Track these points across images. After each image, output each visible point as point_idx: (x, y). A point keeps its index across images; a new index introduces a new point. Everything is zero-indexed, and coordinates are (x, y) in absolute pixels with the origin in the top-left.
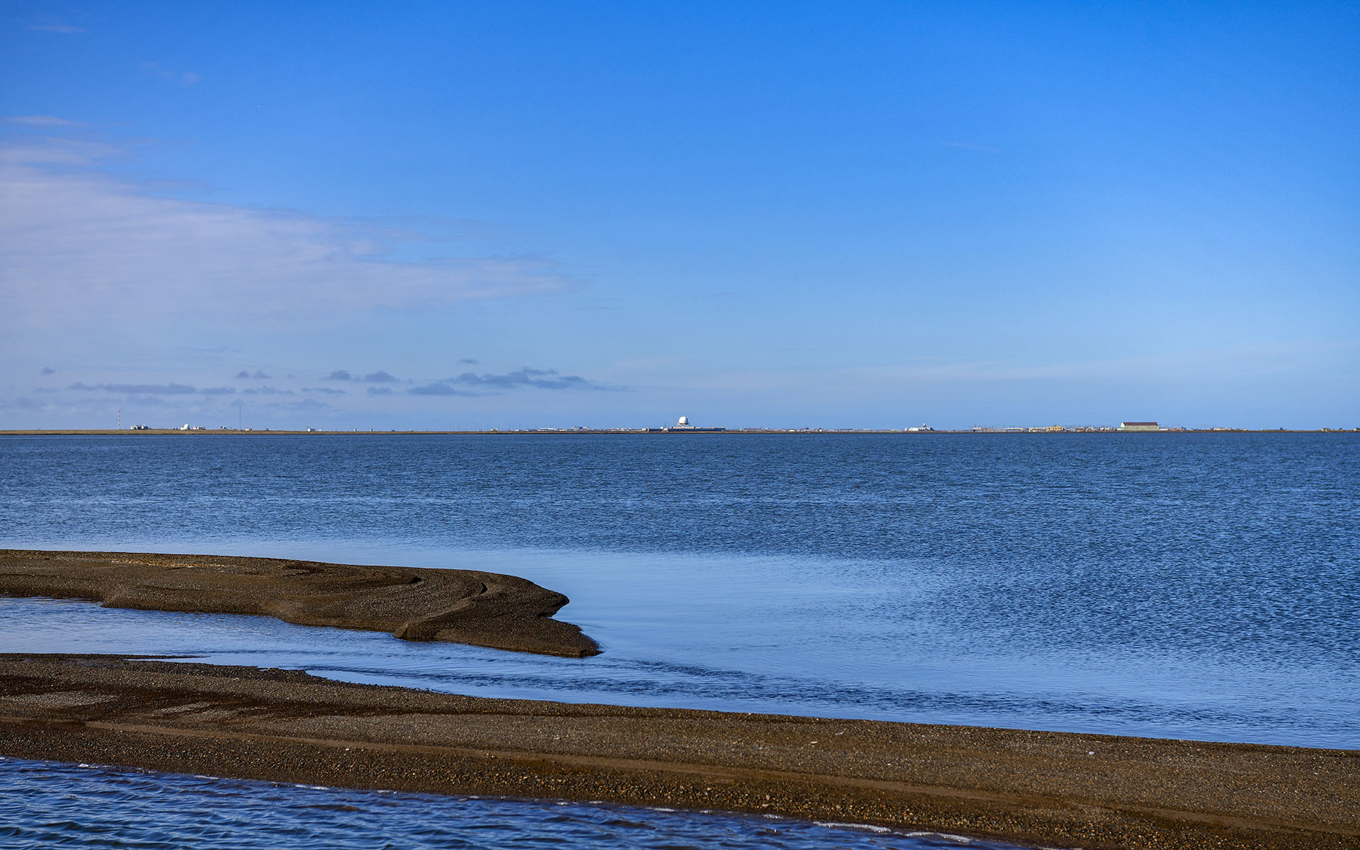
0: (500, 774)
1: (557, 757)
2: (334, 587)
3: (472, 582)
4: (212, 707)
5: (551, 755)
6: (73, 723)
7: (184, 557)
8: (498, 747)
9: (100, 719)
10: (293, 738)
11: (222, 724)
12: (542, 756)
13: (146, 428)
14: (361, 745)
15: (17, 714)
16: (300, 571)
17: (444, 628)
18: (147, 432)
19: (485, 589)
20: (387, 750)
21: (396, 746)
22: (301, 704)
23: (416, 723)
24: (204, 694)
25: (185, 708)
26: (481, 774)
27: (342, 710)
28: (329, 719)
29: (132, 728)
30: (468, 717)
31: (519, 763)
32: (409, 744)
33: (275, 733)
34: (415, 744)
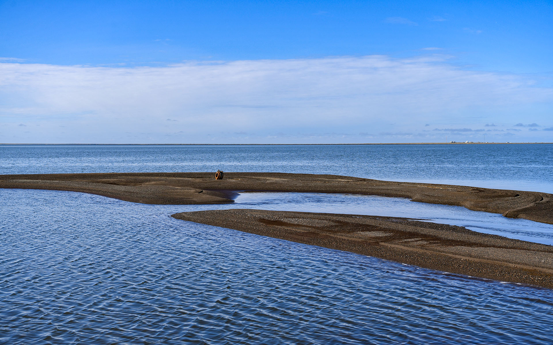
0: (516, 274)
1: (541, 269)
2: (486, 197)
3: (538, 197)
4: (422, 240)
5: (538, 268)
6: (376, 242)
7: (441, 185)
8: (519, 263)
9: (384, 242)
10: (444, 254)
11: (422, 247)
12: (535, 268)
13: (455, 142)
14: (467, 258)
15: (360, 238)
16: (476, 191)
17: (521, 214)
18: (455, 143)
19: (542, 199)
20: (476, 261)
21: (480, 259)
22: (452, 241)
23: (491, 251)
24: (422, 235)
25: (413, 240)
26: (509, 273)
27: (466, 244)
28: (459, 247)
29: (393, 246)
30: (510, 250)
31: (525, 270)
32: (485, 259)
33: (439, 251)
34: (487, 259)
